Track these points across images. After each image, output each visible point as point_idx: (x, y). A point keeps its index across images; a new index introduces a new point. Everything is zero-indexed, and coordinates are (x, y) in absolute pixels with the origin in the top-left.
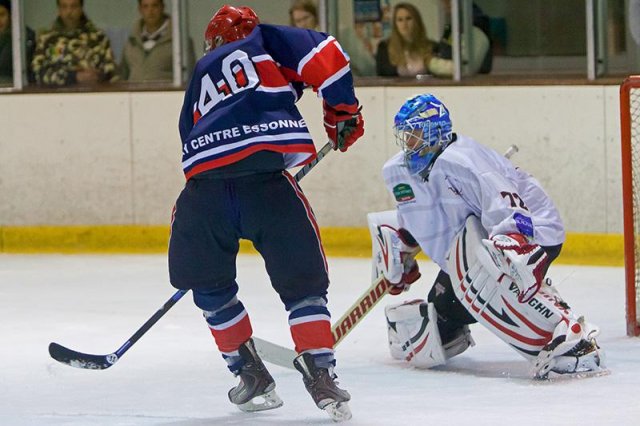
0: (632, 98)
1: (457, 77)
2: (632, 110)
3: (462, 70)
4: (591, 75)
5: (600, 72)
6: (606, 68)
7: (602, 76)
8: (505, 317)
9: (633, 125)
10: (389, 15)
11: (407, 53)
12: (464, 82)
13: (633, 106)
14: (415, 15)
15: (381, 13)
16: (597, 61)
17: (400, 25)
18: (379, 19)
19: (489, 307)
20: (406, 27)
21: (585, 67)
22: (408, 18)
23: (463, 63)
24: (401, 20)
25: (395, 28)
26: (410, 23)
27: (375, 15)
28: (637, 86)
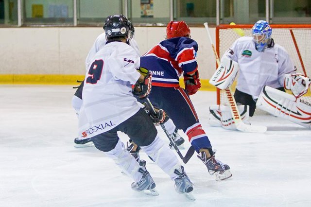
0: (220, 33)
2: (220, 37)
4: (218, 24)
5: (221, 23)
8: (298, 113)
9: (220, 42)
19: (292, 112)
28: (222, 28)
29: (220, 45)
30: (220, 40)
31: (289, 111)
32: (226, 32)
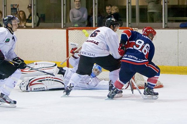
0: (69, 32)
1: (33, 27)
2: (69, 35)
3: (34, 25)
4: (62, 27)
5: (64, 26)
6: (66, 26)
7: (65, 27)
8: (41, 81)
9: (69, 38)
10: (18, 13)
11: (21, 22)
12: (35, 28)
13: (69, 34)
14: (24, 13)
15: (17, 12)
16: (64, 24)
17: (21, 16)
18: (17, 14)
20: (22, 16)
21: (61, 25)
22: (22, 14)
23: (34, 24)
24: (21, 14)
25: (19, 16)
26: (23, 15)
27: (16, 13)
28: (70, 30)
29: (69, 40)
30: (69, 37)
31: (46, 80)
32: (73, 32)
